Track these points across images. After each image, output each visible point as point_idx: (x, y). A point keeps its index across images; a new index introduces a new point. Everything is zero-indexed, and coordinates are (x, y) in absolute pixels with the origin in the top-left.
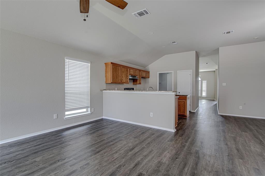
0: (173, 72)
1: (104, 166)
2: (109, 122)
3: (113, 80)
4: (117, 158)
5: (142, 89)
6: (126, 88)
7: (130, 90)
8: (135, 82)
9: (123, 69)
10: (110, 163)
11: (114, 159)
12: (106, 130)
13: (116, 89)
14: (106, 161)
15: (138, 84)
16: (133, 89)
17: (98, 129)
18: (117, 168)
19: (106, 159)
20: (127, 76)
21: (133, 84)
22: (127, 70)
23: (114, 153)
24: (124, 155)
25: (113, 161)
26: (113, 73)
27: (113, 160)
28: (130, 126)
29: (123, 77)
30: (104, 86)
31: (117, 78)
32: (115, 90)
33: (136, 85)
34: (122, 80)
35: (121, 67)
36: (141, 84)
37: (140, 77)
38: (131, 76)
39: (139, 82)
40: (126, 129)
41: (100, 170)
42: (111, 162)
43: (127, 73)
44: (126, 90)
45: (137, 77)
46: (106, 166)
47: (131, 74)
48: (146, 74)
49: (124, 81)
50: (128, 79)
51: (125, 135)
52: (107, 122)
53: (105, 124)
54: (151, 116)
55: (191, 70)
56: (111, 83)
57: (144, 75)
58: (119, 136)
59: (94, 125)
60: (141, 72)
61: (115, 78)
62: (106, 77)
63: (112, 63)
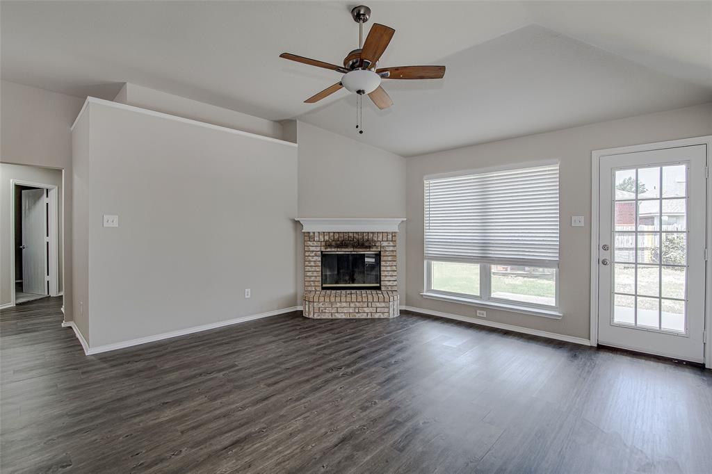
1: (329, 402)
4: (298, 416)
10: (317, 407)
11: (306, 415)
14: (324, 411)
18: (304, 397)
19: (324, 416)
23: (300, 431)
24: (275, 425)
25: (308, 411)
27: (308, 414)
41: (337, 396)
42: (314, 409)
46: (326, 403)
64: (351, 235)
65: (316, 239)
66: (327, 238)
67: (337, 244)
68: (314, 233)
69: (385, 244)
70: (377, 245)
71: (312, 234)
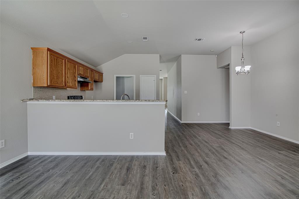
0: (134, 76)
2: (46, 162)
3: (51, 82)
5: (92, 96)
6: (71, 96)
7: (77, 99)
8: (85, 86)
9: (69, 64)
12: (52, 185)
13: (54, 97)
15: (90, 90)
16: (81, 98)
17: (29, 187)
20: (74, 76)
21: (81, 90)
22: (75, 67)
26: (51, 67)
28: (97, 161)
29: (68, 77)
30: (31, 93)
31: (58, 78)
32: (52, 99)
33: (84, 92)
34: (68, 82)
35: (65, 60)
36: (93, 90)
37: (92, 79)
38: (81, 77)
39: (91, 87)
40: (93, 170)
43: (75, 71)
44: (71, 99)
45: (88, 79)
47: (80, 74)
48: (99, 77)
49: (71, 85)
50: (76, 81)
51: (101, 184)
52: (43, 164)
53: (40, 168)
54: (130, 138)
55: (156, 75)
56: (48, 87)
57: (97, 77)
58: (91, 189)
59: (11, 178)
60: (93, 72)
61: (55, 78)
62: (34, 74)
63: (49, 50)
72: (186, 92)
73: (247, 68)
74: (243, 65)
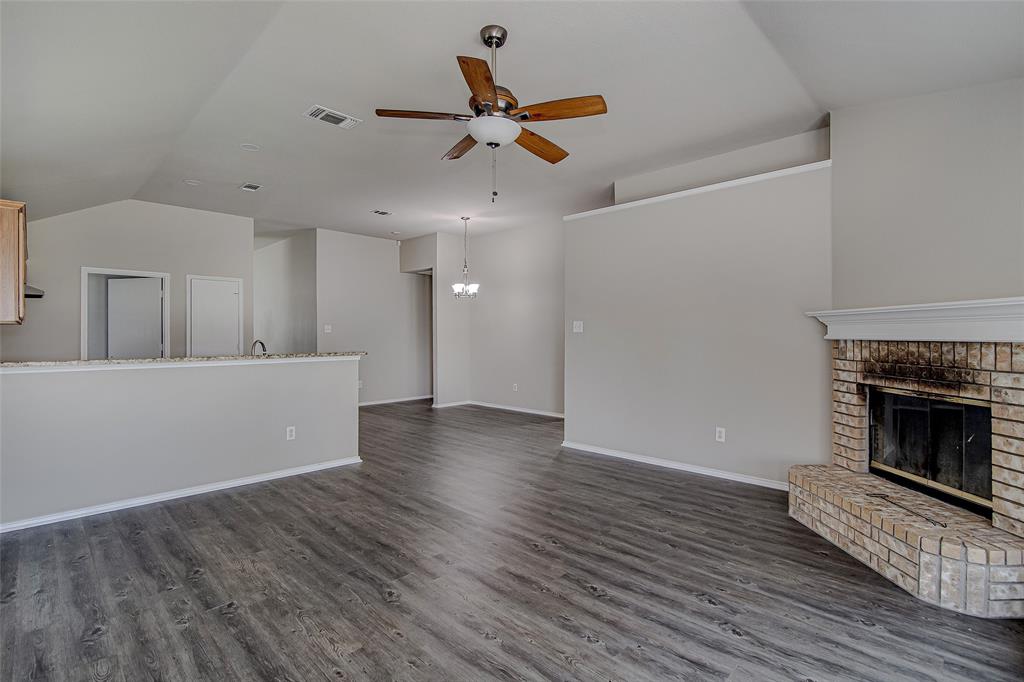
0: (166, 276)
54: (289, 438)
55: (242, 280)
64: (913, 348)
65: (849, 355)
66: (866, 353)
67: (883, 370)
68: (846, 341)
69: (1003, 381)
70: (980, 380)
71: (842, 344)
72: (328, 329)
73: (473, 288)
74: (467, 280)
